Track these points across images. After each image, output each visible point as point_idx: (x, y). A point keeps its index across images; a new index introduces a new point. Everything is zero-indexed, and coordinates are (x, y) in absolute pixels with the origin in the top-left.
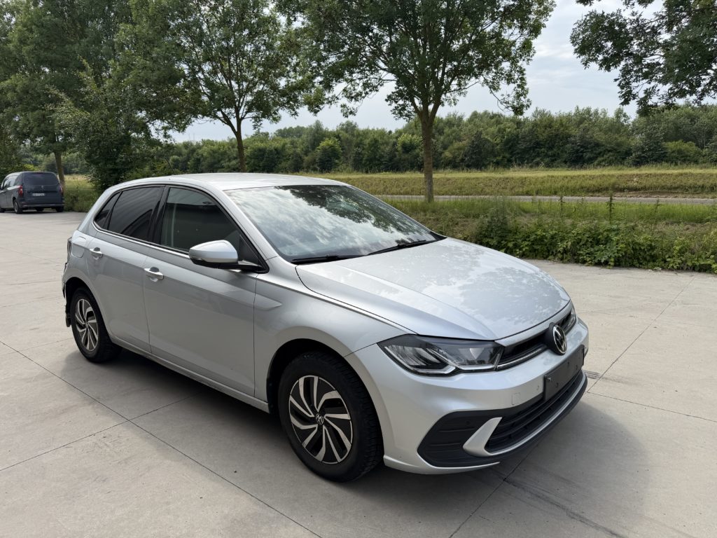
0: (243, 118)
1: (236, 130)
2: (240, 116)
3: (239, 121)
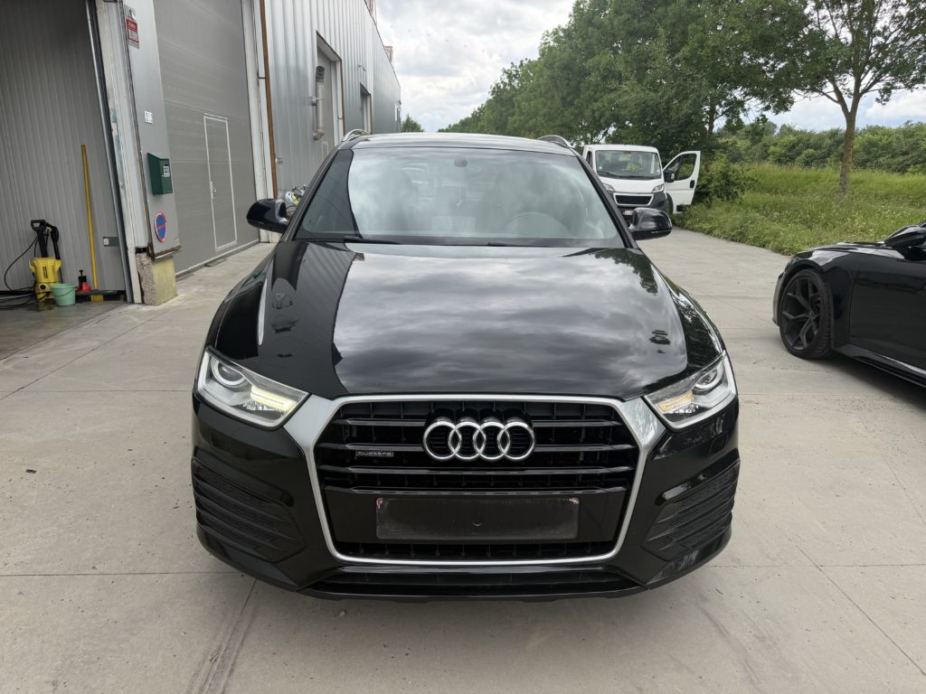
0: (866, 91)
1: (849, 111)
2: (862, 88)
3: (857, 96)
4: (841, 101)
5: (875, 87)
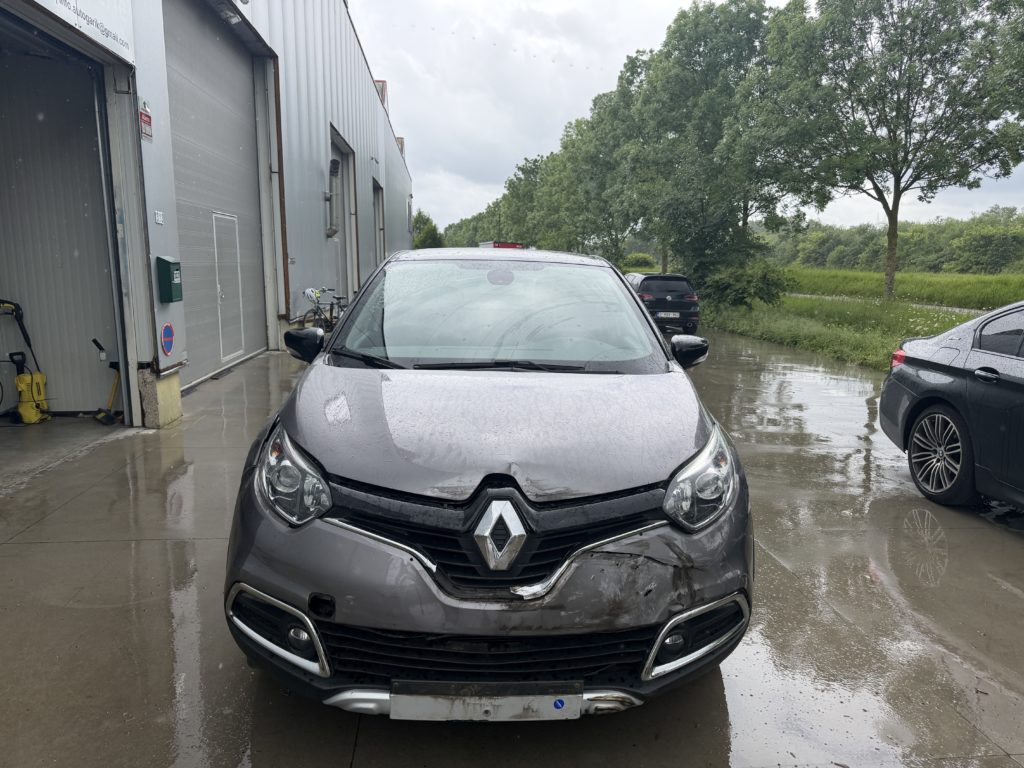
0: (906, 188)
1: (891, 208)
3: (899, 193)
4: (881, 198)
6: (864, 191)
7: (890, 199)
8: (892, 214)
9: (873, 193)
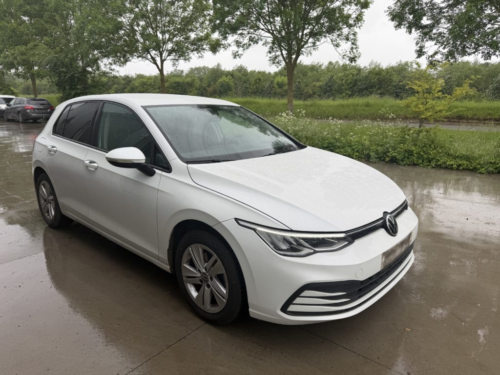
0: (165, 60)
1: (160, 68)
2: (163, 58)
3: (162, 61)
4: (155, 63)
5: (168, 58)
6: (148, 59)
7: (159, 63)
8: (161, 71)
9: (151, 60)
